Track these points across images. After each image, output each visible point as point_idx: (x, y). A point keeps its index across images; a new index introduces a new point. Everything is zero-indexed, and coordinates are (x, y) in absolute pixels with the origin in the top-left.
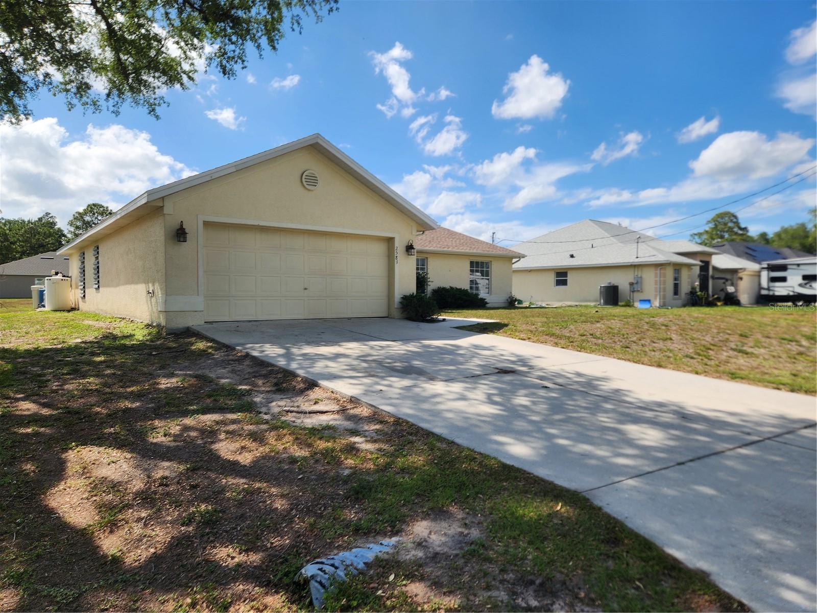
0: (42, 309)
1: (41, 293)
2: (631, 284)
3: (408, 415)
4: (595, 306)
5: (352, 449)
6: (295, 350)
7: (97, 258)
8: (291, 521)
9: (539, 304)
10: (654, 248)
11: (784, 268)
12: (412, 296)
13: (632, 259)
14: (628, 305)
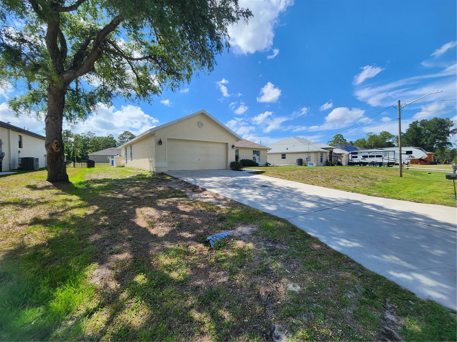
0: (113, 166)
1: (113, 161)
2: (307, 158)
3: (236, 199)
4: (295, 166)
5: (219, 208)
6: (197, 179)
7: (131, 150)
8: (202, 226)
9: (276, 165)
10: (314, 146)
11: (356, 153)
12: (234, 162)
13: (307, 150)
14: (306, 165)
